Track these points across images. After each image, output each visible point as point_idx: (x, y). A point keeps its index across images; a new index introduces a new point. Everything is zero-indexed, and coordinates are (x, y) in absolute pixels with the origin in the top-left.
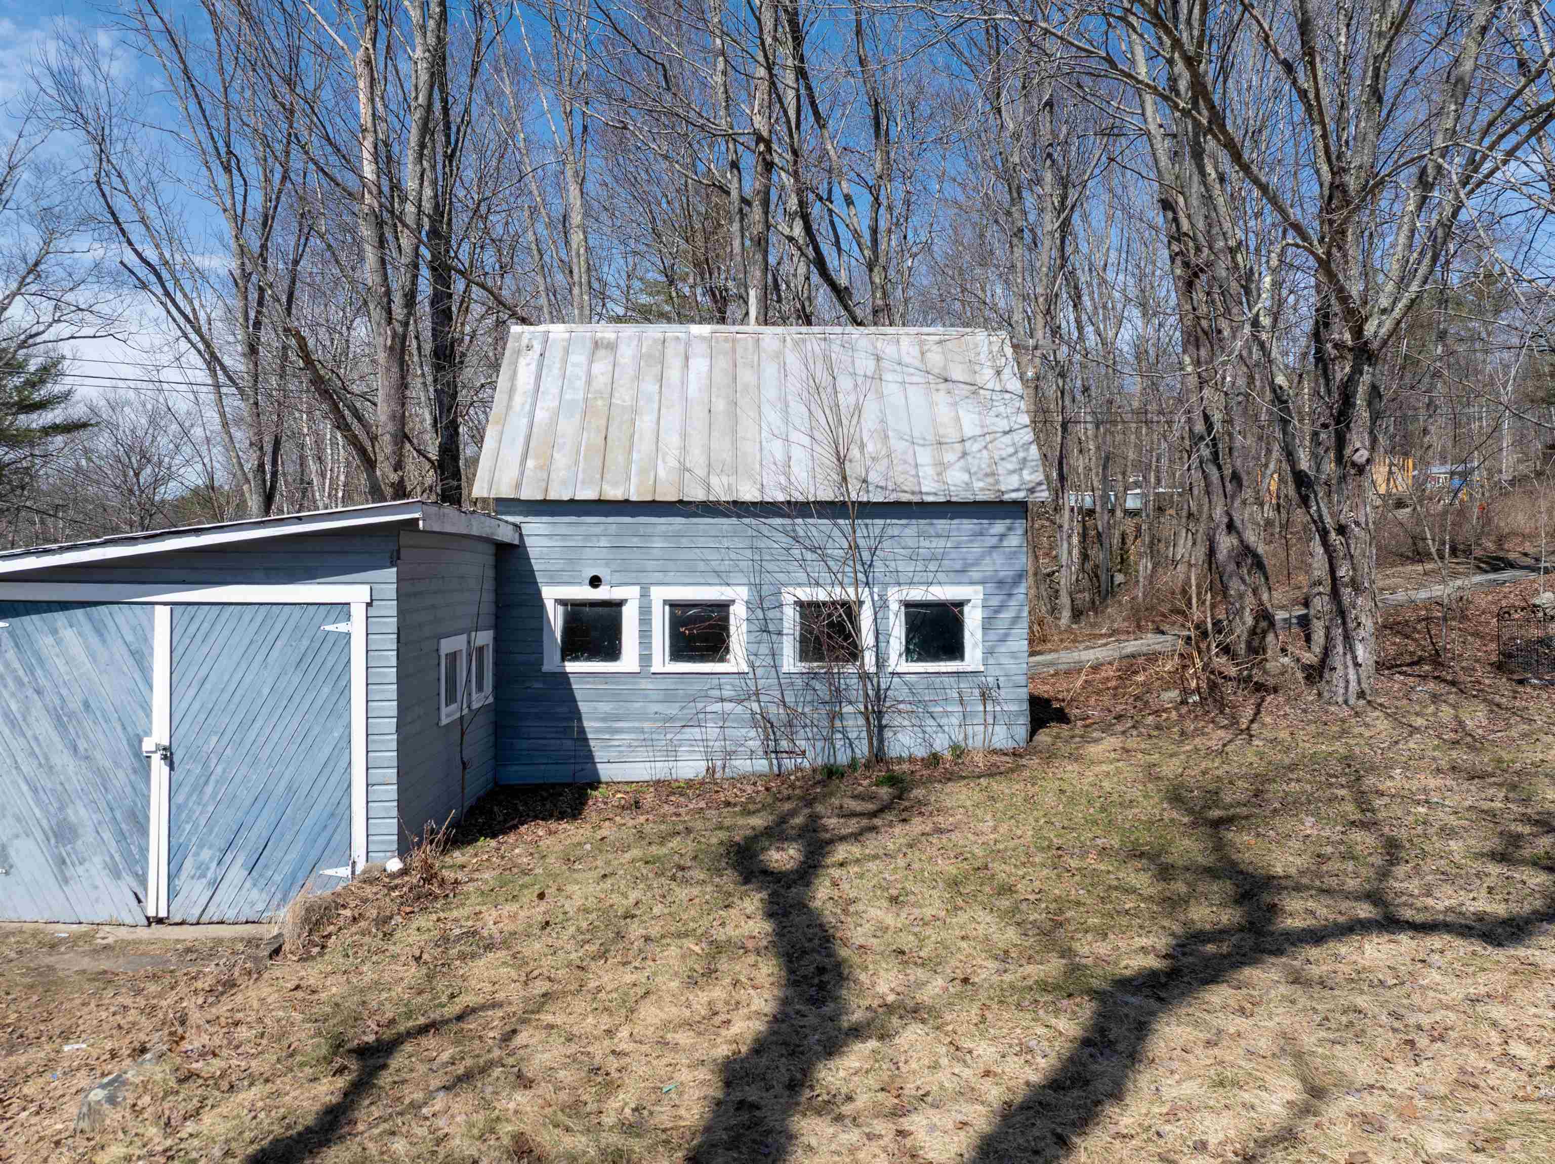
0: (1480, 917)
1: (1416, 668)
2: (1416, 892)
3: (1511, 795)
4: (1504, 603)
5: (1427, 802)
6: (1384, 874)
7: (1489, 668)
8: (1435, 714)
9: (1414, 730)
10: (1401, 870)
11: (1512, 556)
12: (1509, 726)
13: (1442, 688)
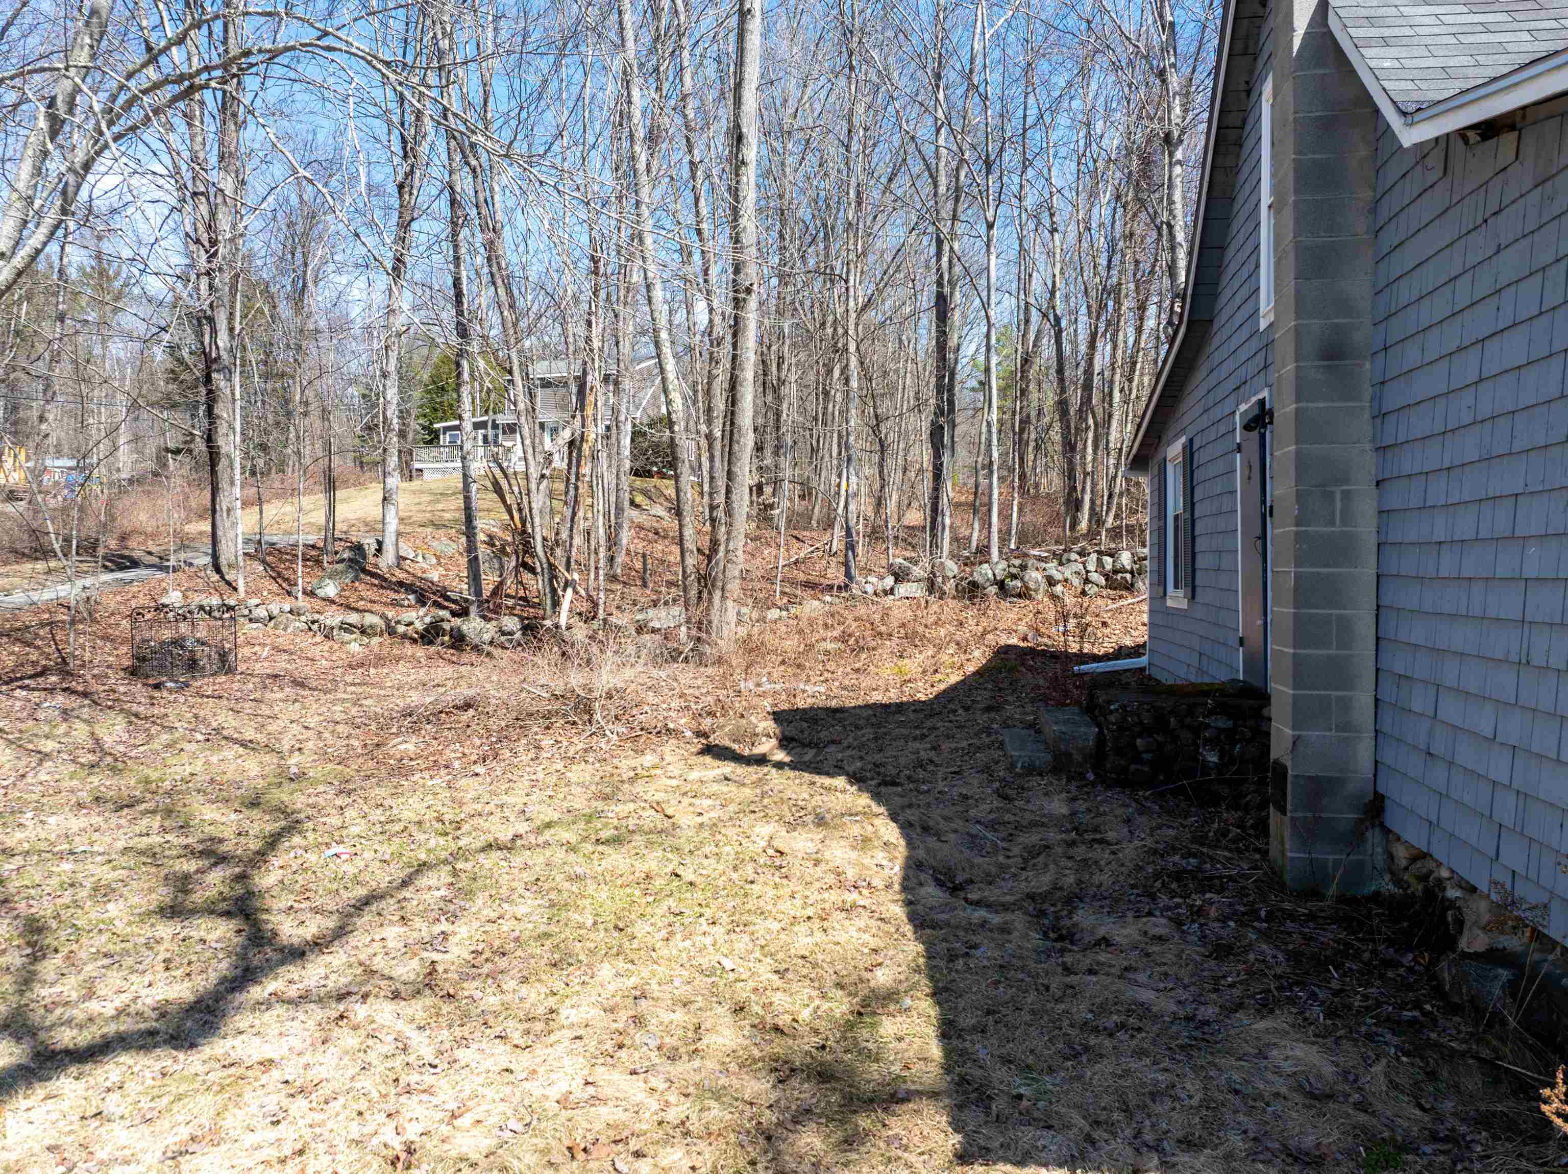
0: (162, 1012)
1: (40, 680)
2: (74, 996)
3: (167, 823)
4: (133, 604)
5: (72, 853)
6: (27, 980)
7: (122, 674)
8: (67, 734)
9: (45, 756)
10: (49, 967)
11: (137, 554)
12: (150, 737)
13: (72, 702)
